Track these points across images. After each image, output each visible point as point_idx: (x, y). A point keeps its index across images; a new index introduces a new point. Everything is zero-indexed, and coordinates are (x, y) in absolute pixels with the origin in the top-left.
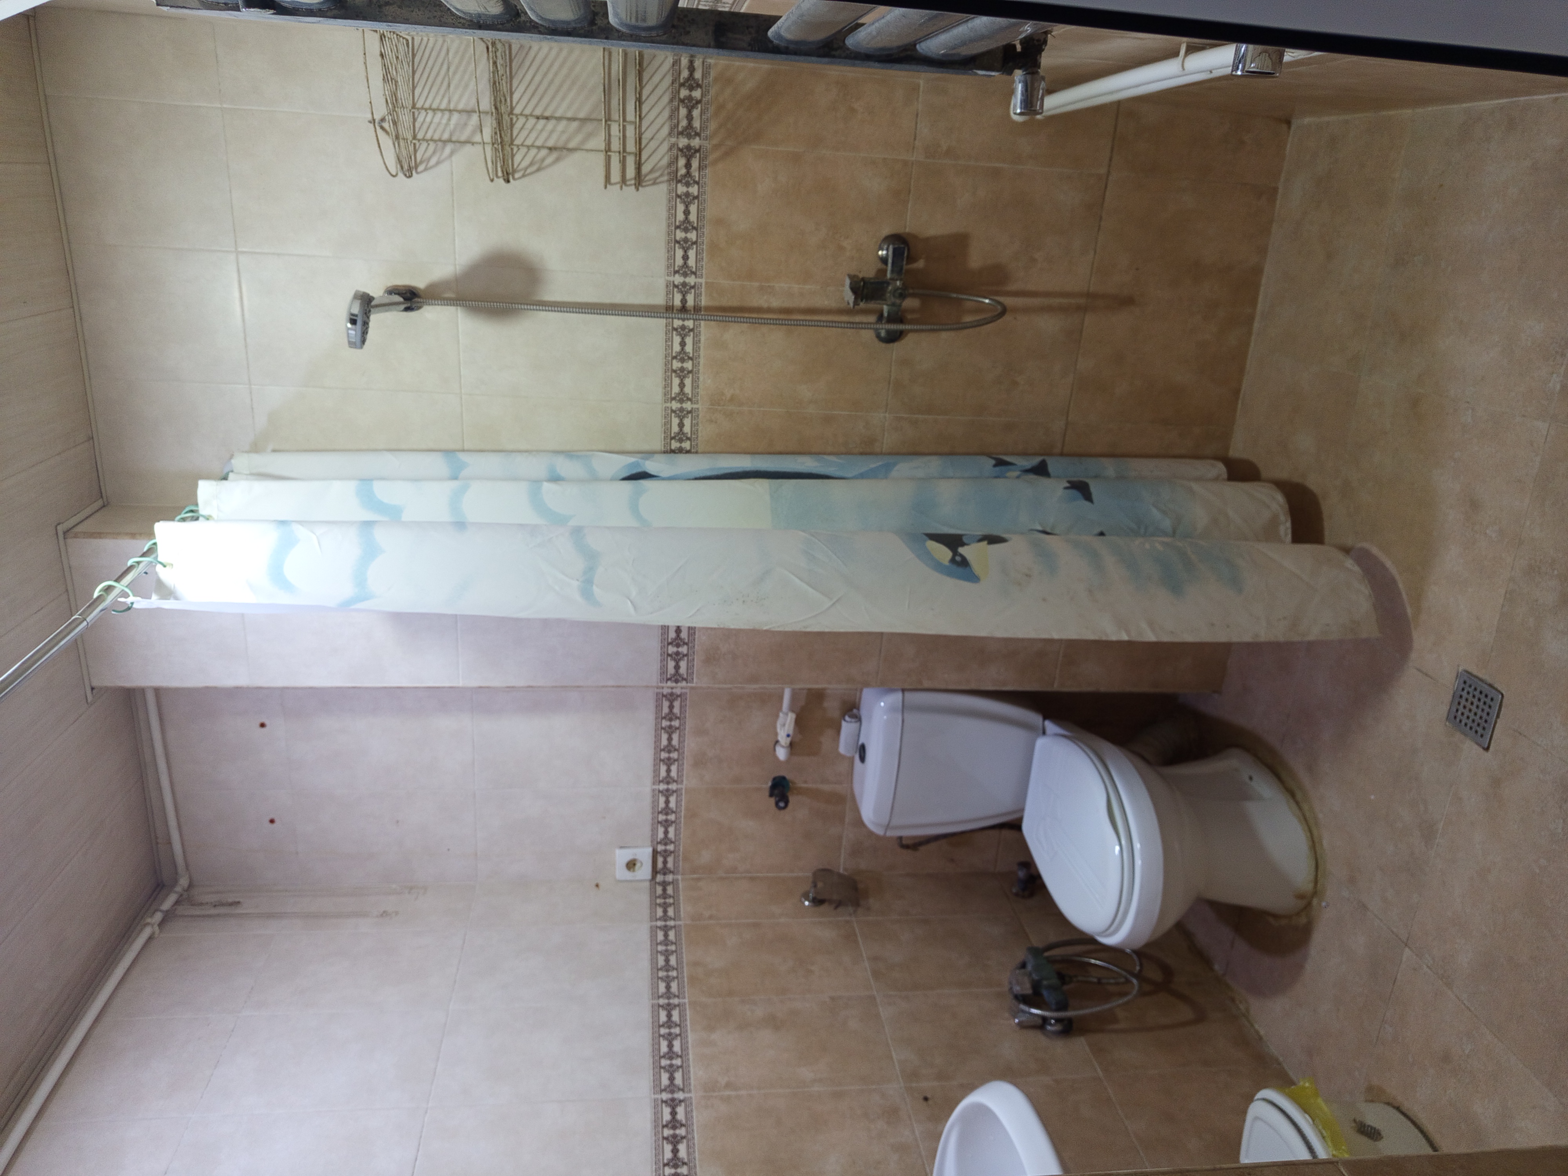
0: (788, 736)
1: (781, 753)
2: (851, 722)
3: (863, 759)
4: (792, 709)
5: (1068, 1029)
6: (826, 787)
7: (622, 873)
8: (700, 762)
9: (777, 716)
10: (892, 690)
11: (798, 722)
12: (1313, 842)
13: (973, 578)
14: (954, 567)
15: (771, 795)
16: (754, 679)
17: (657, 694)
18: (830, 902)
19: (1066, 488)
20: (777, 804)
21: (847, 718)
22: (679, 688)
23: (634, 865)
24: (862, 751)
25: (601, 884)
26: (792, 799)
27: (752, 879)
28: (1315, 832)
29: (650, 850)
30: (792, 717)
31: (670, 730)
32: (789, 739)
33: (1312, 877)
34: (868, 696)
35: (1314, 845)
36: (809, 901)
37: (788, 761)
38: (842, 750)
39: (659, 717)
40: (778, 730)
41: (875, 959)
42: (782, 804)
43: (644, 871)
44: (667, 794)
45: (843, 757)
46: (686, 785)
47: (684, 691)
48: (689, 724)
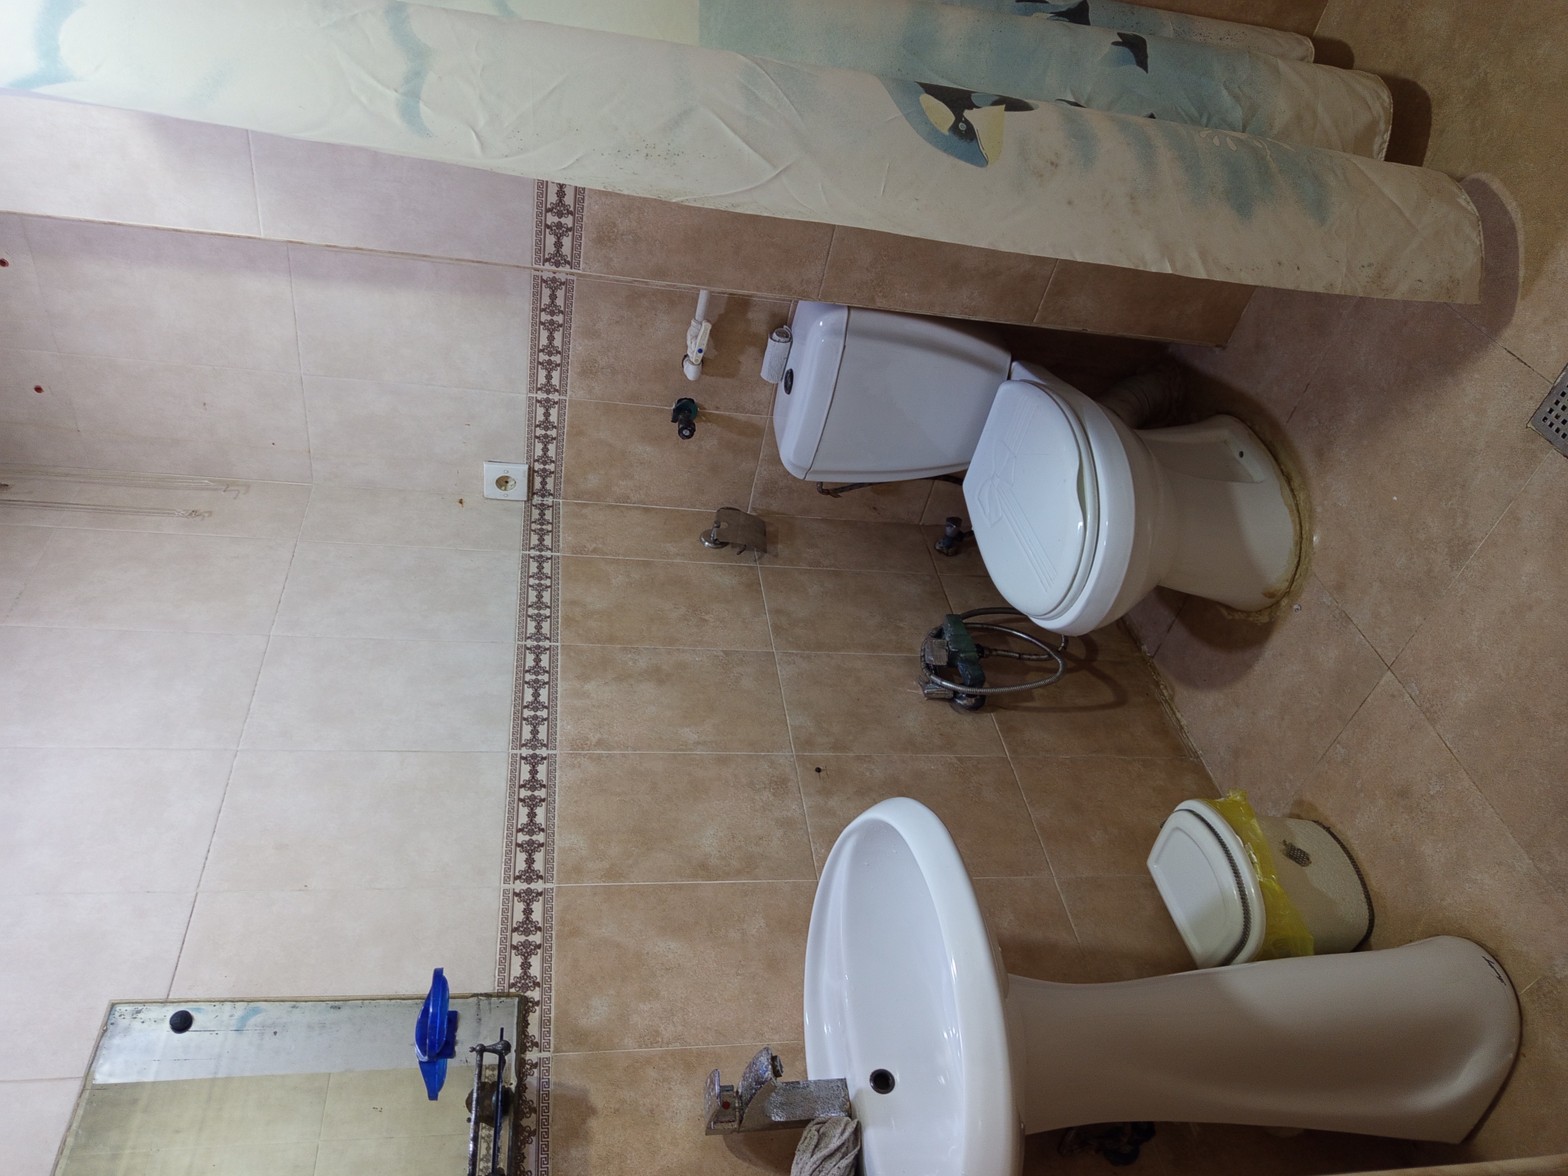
0: (700, 351)
1: (690, 371)
2: (779, 341)
3: (788, 389)
4: (707, 318)
5: (980, 705)
6: (741, 416)
7: (491, 490)
8: (588, 370)
9: (689, 324)
10: (836, 307)
11: (714, 334)
12: (1301, 537)
13: (978, 159)
14: (956, 138)
15: (674, 421)
16: (660, 273)
17: (535, 277)
18: (734, 545)
19: (1116, 44)
20: (680, 432)
21: (775, 335)
22: (563, 272)
23: (507, 482)
24: (789, 377)
25: (465, 500)
26: (699, 426)
27: (647, 510)
28: (1306, 527)
29: (527, 467)
30: (706, 327)
31: (552, 327)
32: (701, 355)
33: (1289, 576)
34: (804, 310)
35: (1302, 540)
36: (709, 542)
37: (697, 381)
38: (764, 374)
39: (538, 309)
40: (689, 343)
41: (778, 612)
42: (686, 433)
43: (518, 491)
44: (547, 404)
45: (766, 383)
46: (570, 397)
47: (570, 277)
48: (577, 321)
